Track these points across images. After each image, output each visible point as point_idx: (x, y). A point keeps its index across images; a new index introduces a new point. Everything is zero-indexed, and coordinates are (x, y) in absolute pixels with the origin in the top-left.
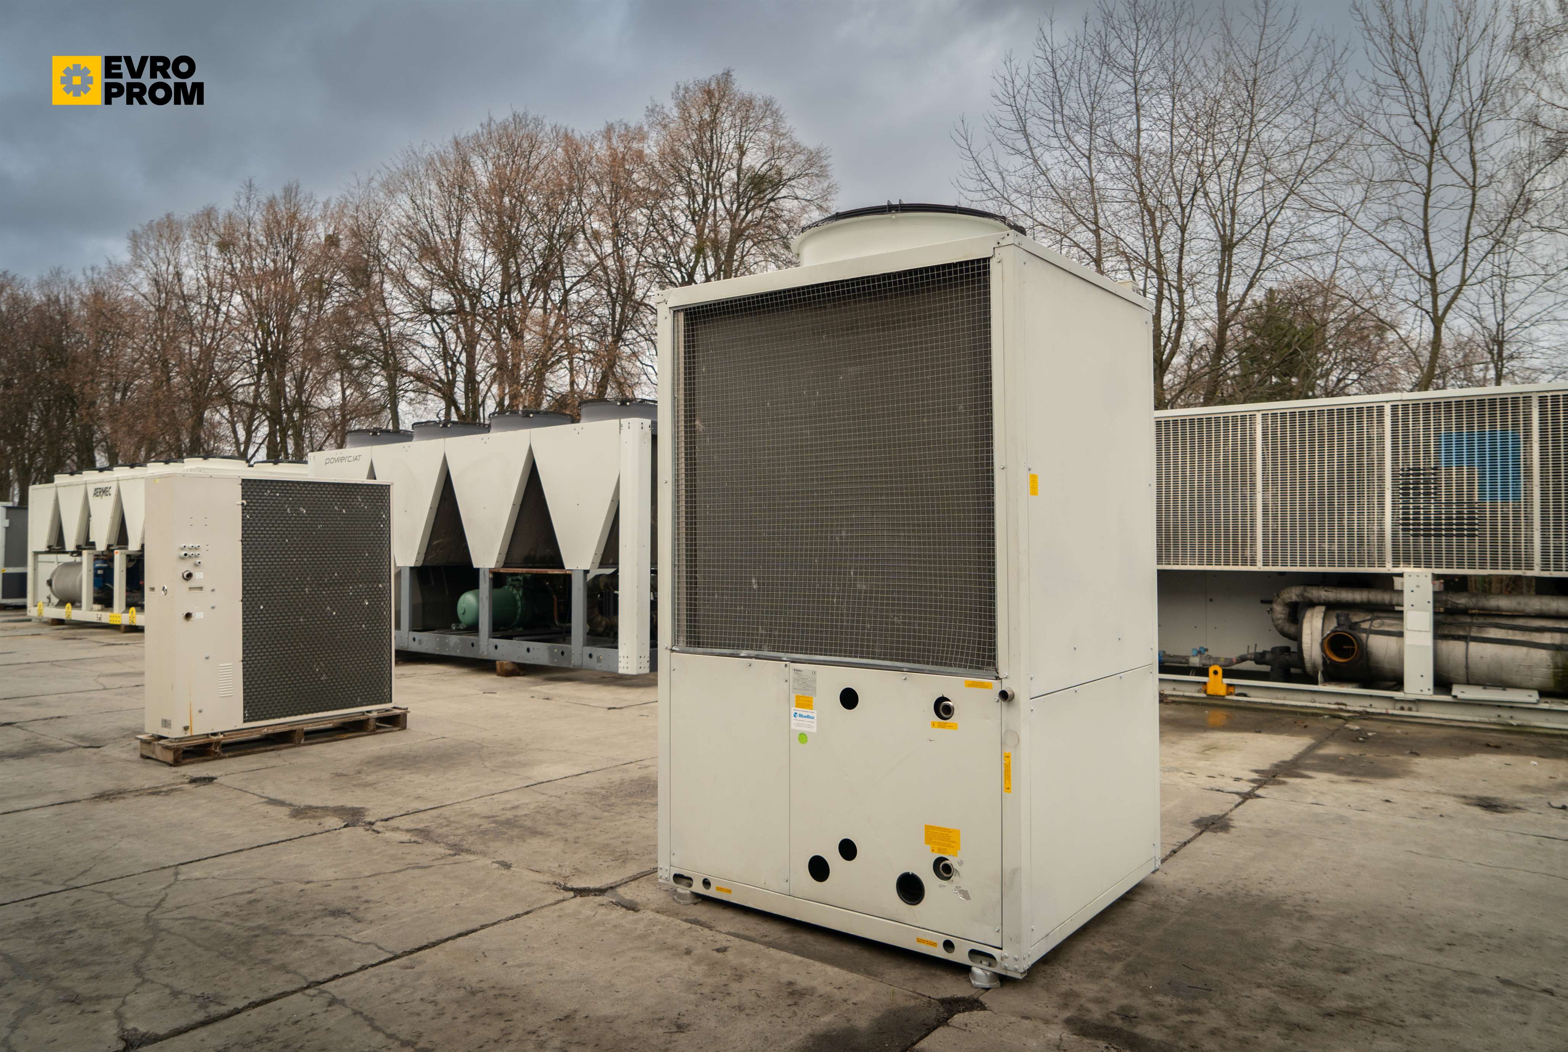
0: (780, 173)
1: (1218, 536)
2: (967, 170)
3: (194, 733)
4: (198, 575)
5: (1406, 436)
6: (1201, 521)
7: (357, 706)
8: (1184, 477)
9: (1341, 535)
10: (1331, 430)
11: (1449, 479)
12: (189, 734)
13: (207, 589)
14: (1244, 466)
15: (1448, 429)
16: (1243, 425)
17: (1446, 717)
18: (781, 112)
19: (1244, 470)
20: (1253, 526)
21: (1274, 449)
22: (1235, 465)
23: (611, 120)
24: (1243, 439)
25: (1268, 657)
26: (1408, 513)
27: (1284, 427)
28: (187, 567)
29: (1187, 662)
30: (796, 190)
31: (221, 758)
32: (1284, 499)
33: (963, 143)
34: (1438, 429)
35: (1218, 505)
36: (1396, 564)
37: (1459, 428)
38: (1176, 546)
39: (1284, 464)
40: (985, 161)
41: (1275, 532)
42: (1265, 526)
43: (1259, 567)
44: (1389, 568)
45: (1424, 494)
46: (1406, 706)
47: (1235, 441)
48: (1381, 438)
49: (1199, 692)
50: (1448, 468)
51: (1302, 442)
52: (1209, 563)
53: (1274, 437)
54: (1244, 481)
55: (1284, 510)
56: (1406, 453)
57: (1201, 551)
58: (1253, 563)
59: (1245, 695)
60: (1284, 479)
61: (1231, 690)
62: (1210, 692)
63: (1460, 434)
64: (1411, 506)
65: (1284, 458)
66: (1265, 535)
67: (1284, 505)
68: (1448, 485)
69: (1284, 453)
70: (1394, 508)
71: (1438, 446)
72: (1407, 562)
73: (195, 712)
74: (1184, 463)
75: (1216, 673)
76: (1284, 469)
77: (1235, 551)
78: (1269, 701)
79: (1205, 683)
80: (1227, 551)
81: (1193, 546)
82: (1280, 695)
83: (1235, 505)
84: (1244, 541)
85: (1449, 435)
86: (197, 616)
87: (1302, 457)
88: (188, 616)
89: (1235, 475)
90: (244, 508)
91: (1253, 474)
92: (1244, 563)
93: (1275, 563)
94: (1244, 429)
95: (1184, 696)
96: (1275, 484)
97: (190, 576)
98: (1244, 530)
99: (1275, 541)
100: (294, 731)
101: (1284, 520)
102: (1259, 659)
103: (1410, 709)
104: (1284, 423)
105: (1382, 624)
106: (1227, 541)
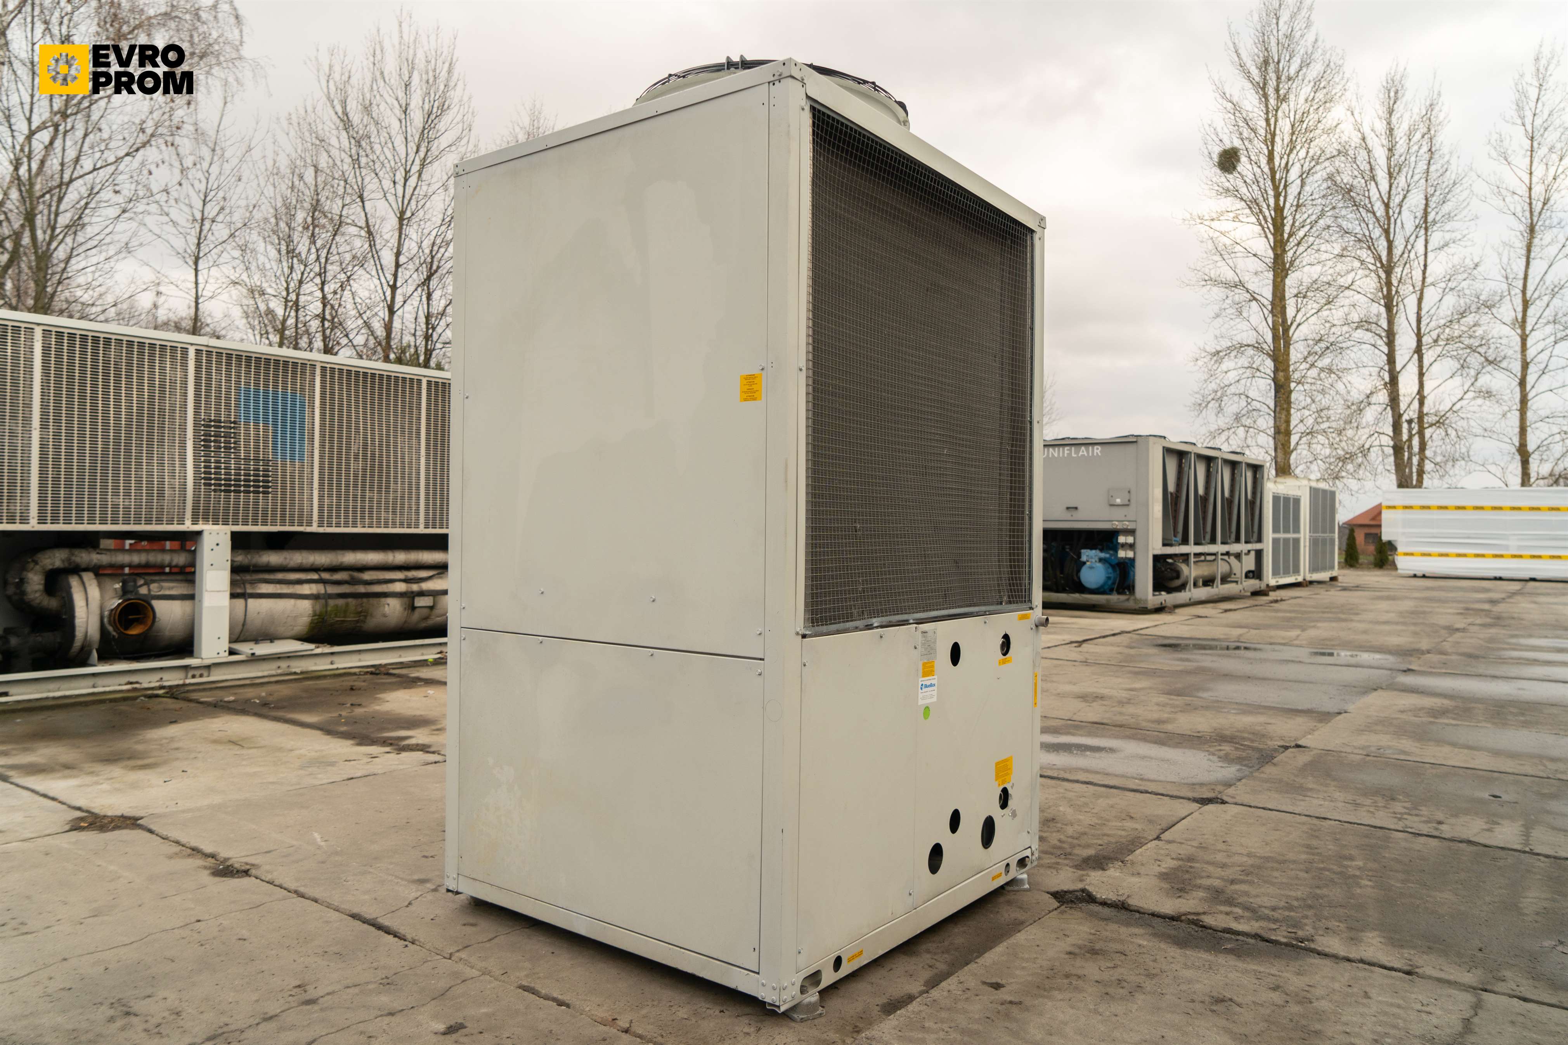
5: (208, 385)
9: (139, 488)
10: (129, 364)
11: (247, 435)
14: (14, 392)
15: (247, 384)
16: (16, 338)
17: (240, 676)
19: (14, 398)
20: (25, 473)
21: (59, 376)
26: (209, 467)
27: (72, 351)
32: (69, 441)
34: (238, 382)
36: (195, 521)
37: (257, 385)
39: (70, 397)
41: (56, 481)
43: (32, 527)
44: (188, 526)
45: (225, 448)
46: (197, 673)
48: (185, 383)
50: (247, 423)
51: (95, 373)
53: (59, 362)
54: (13, 413)
55: (69, 455)
56: (208, 403)
58: (24, 520)
59: (7, 694)
60: (70, 416)
63: (257, 391)
64: (213, 460)
65: (70, 389)
66: (42, 484)
67: (69, 448)
68: (247, 441)
69: (70, 384)
70: (195, 460)
71: (238, 400)
72: (206, 519)
76: (70, 403)
78: (43, 695)
82: (53, 685)
84: (11, 492)
85: (247, 390)
87: (94, 392)
91: (27, 405)
92: (11, 521)
93: (54, 522)
94: (16, 346)
96: (57, 421)
98: (12, 478)
101: (68, 467)
103: (201, 676)
104: (72, 346)
105: (161, 588)
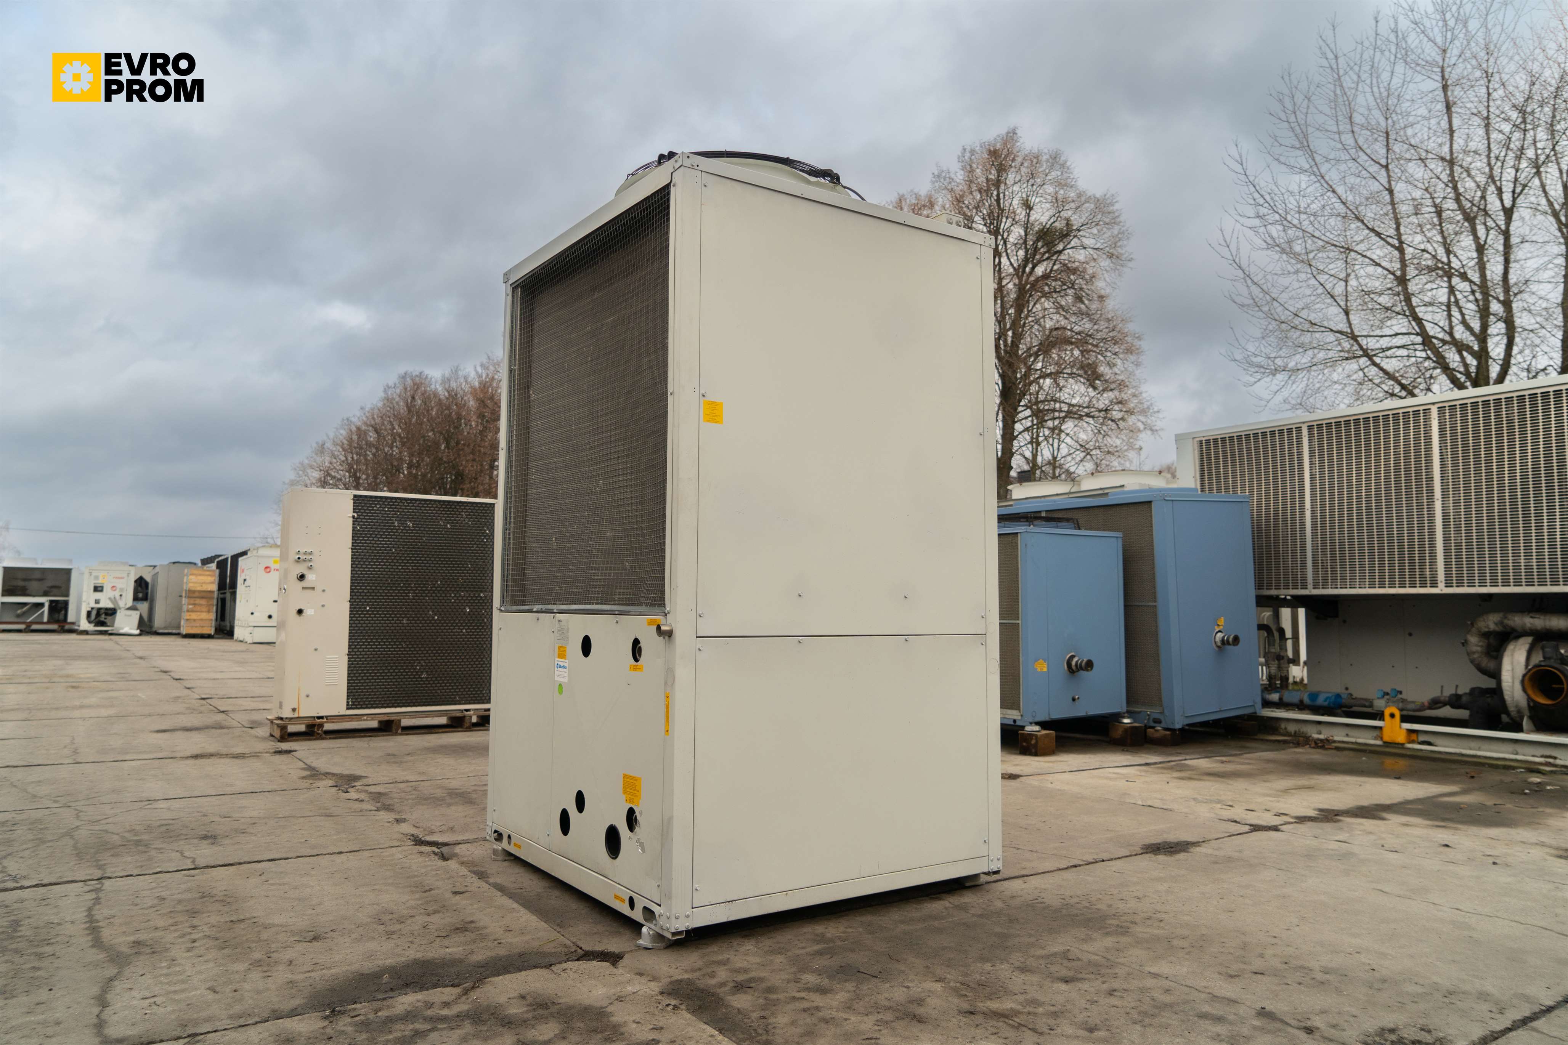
0: (1068, 224)
1: (1391, 553)
2: (1245, 196)
3: (301, 715)
4: (310, 577)
6: (1370, 536)
7: (455, 704)
8: (1350, 486)
9: (1540, 548)
10: (1522, 420)
12: (296, 715)
13: (319, 589)
14: (1418, 469)
16: (1417, 421)
18: (1068, 164)
19: (1418, 474)
20: (1432, 540)
21: (1454, 447)
22: (1407, 470)
23: (902, 191)
24: (1417, 439)
25: (1464, 699)
27: (1464, 421)
28: (301, 569)
29: (1371, 706)
30: (1084, 240)
31: (323, 739)
32: (1468, 507)
33: (1239, 168)
35: (1390, 517)
38: (1343, 567)
39: (1466, 464)
40: (1263, 184)
41: (1458, 546)
42: (1446, 539)
43: (1441, 589)
47: (1407, 440)
49: (1376, 738)
51: (1488, 437)
52: (1382, 586)
53: (1454, 434)
54: (1419, 487)
55: (1468, 520)
57: (1372, 571)
58: (1434, 584)
59: (1429, 744)
60: (1467, 483)
61: (1414, 736)
62: (1386, 738)
65: (1466, 457)
66: (1447, 550)
67: (1468, 513)
69: (1466, 451)
73: (303, 695)
74: (1349, 470)
75: (1392, 716)
76: (1466, 470)
77: (1412, 570)
78: (1457, 751)
79: (1381, 728)
80: (1402, 570)
81: (1362, 566)
82: (1473, 744)
83: (1410, 516)
84: (1422, 558)
86: (309, 612)
87: (1489, 455)
88: (300, 612)
89: (1408, 481)
90: (355, 520)
91: (1430, 479)
92: (1423, 585)
93: (1460, 584)
94: (1417, 427)
95: (1356, 743)
96: (1456, 489)
97: (302, 577)
98: (1422, 546)
99: (1459, 557)
100: (393, 721)
101: (1469, 532)
102: (1455, 701)
104: (1464, 415)
106: (1402, 559)
